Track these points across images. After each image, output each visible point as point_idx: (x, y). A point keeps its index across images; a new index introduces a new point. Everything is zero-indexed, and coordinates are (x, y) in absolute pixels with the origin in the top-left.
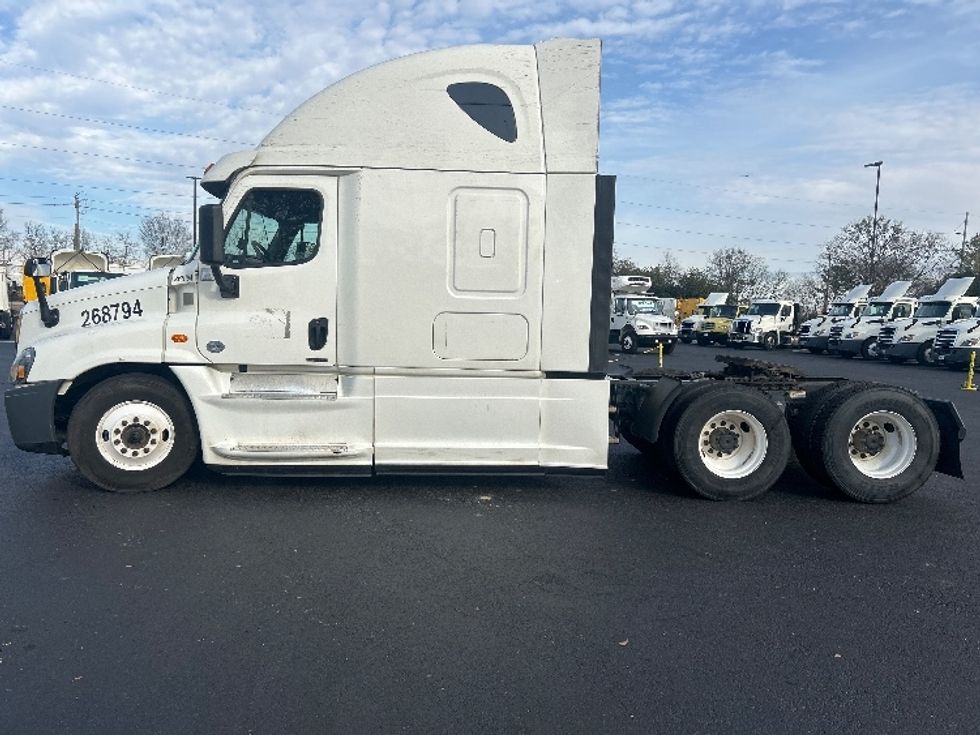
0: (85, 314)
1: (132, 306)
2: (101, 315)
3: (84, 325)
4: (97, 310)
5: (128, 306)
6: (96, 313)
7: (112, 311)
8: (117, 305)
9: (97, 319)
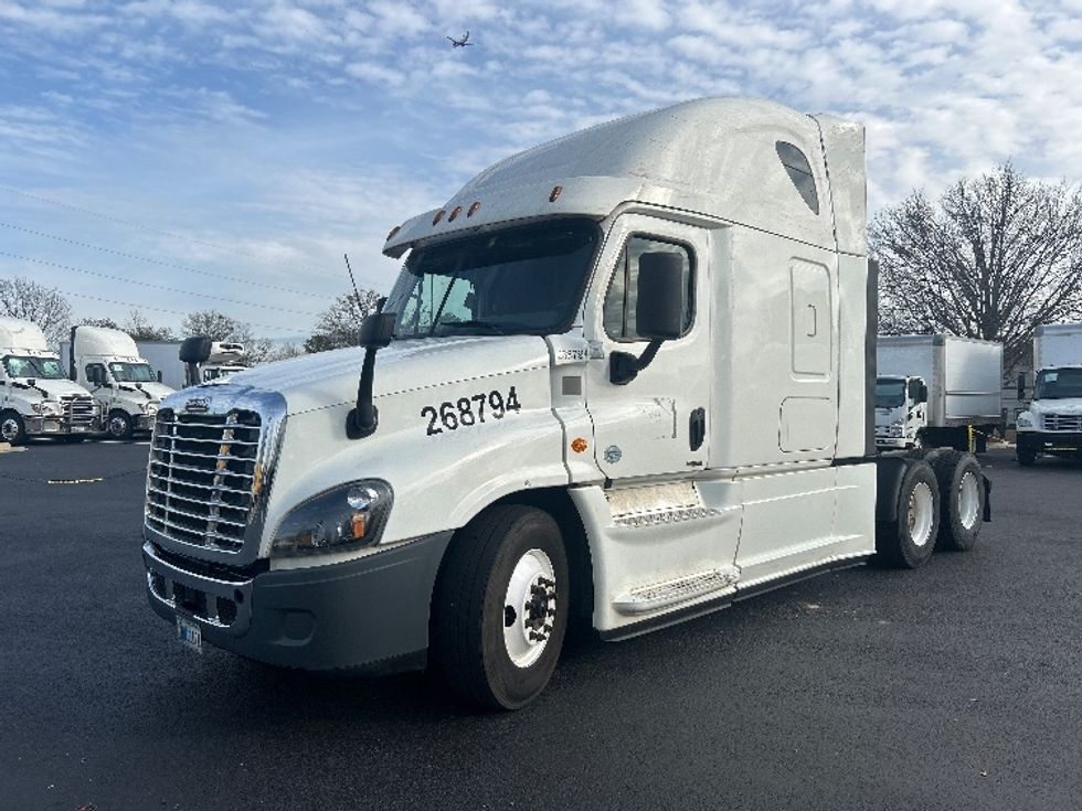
0: (429, 414)
1: (505, 398)
2: (457, 413)
3: (430, 431)
4: (449, 405)
5: (500, 398)
6: (447, 410)
7: (475, 406)
8: (483, 397)
9: (450, 421)
